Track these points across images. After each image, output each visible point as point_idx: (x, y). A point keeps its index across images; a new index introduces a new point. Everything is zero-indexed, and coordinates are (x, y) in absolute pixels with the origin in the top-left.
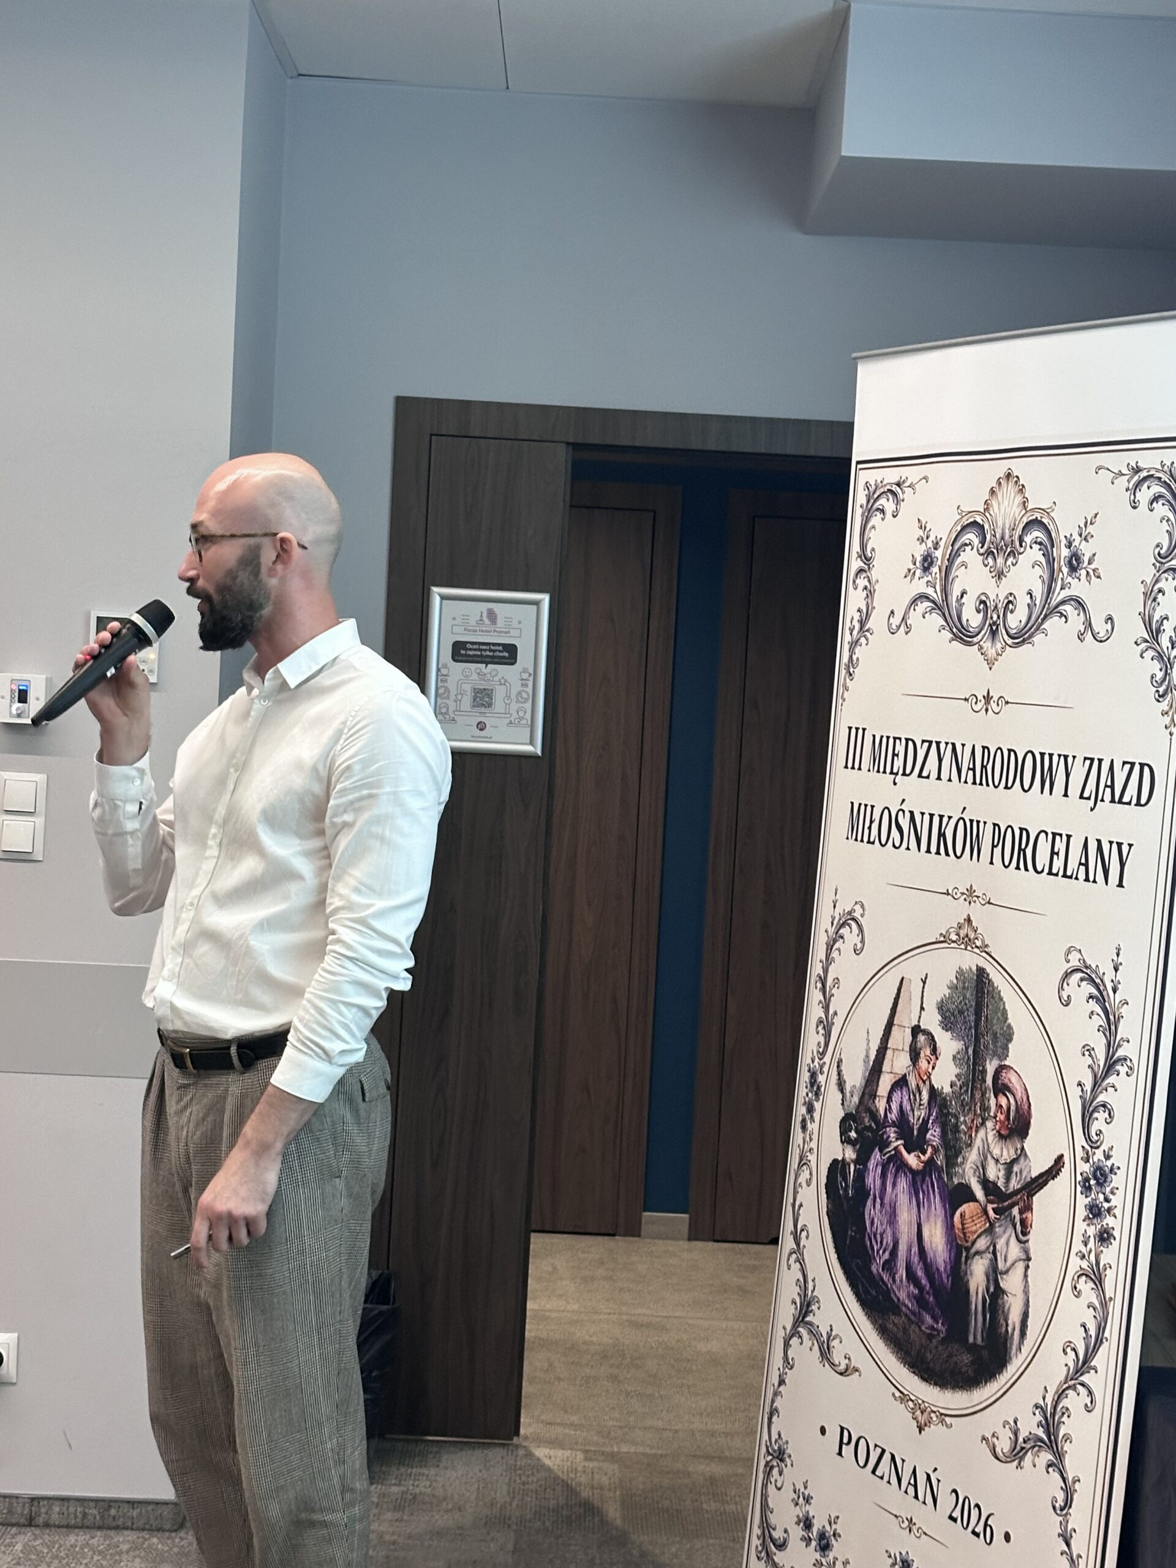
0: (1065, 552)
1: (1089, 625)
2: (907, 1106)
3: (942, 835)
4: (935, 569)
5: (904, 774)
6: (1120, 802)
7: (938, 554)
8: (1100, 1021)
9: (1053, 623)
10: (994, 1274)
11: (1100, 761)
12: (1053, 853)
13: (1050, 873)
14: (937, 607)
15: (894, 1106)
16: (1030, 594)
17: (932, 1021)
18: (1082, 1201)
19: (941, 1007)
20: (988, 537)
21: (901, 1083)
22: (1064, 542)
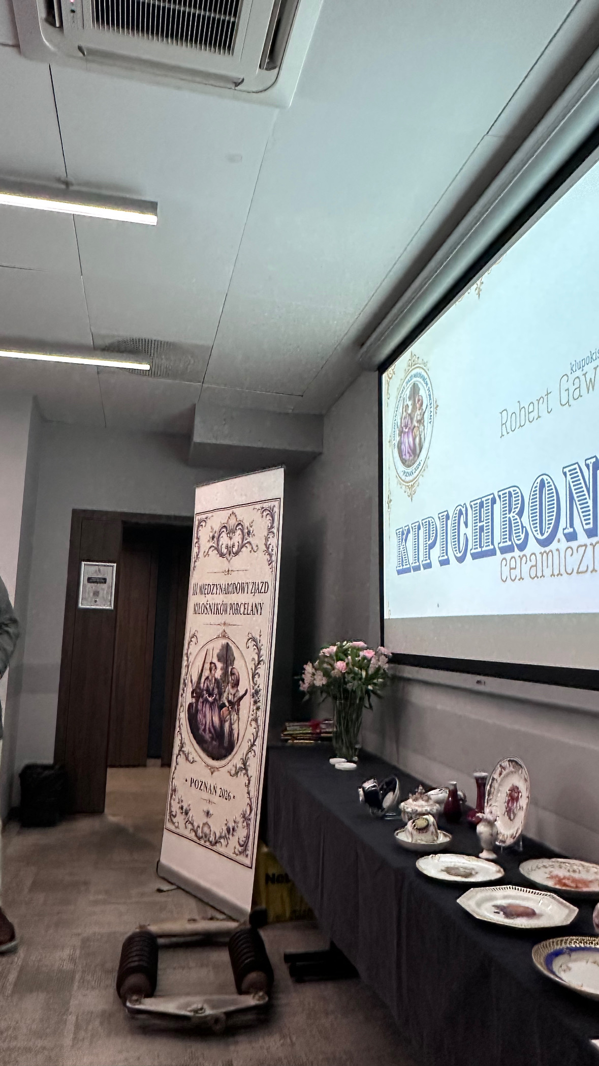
0: (246, 531)
1: (252, 548)
2: (209, 684)
3: (217, 609)
4: (215, 539)
5: (208, 594)
6: (260, 592)
7: (216, 535)
8: (256, 651)
9: (244, 549)
10: (231, 725)
11: (256, 583)
12: (244, 609)
13: (244, 614)
14: (216, 549)
15: (206, 685)
16: (238, 542)
17: (215, 660)
18: (253, 700)
19: (218, 656)
20: (228, 529)
21: (207, 678)
22: (246, 528)
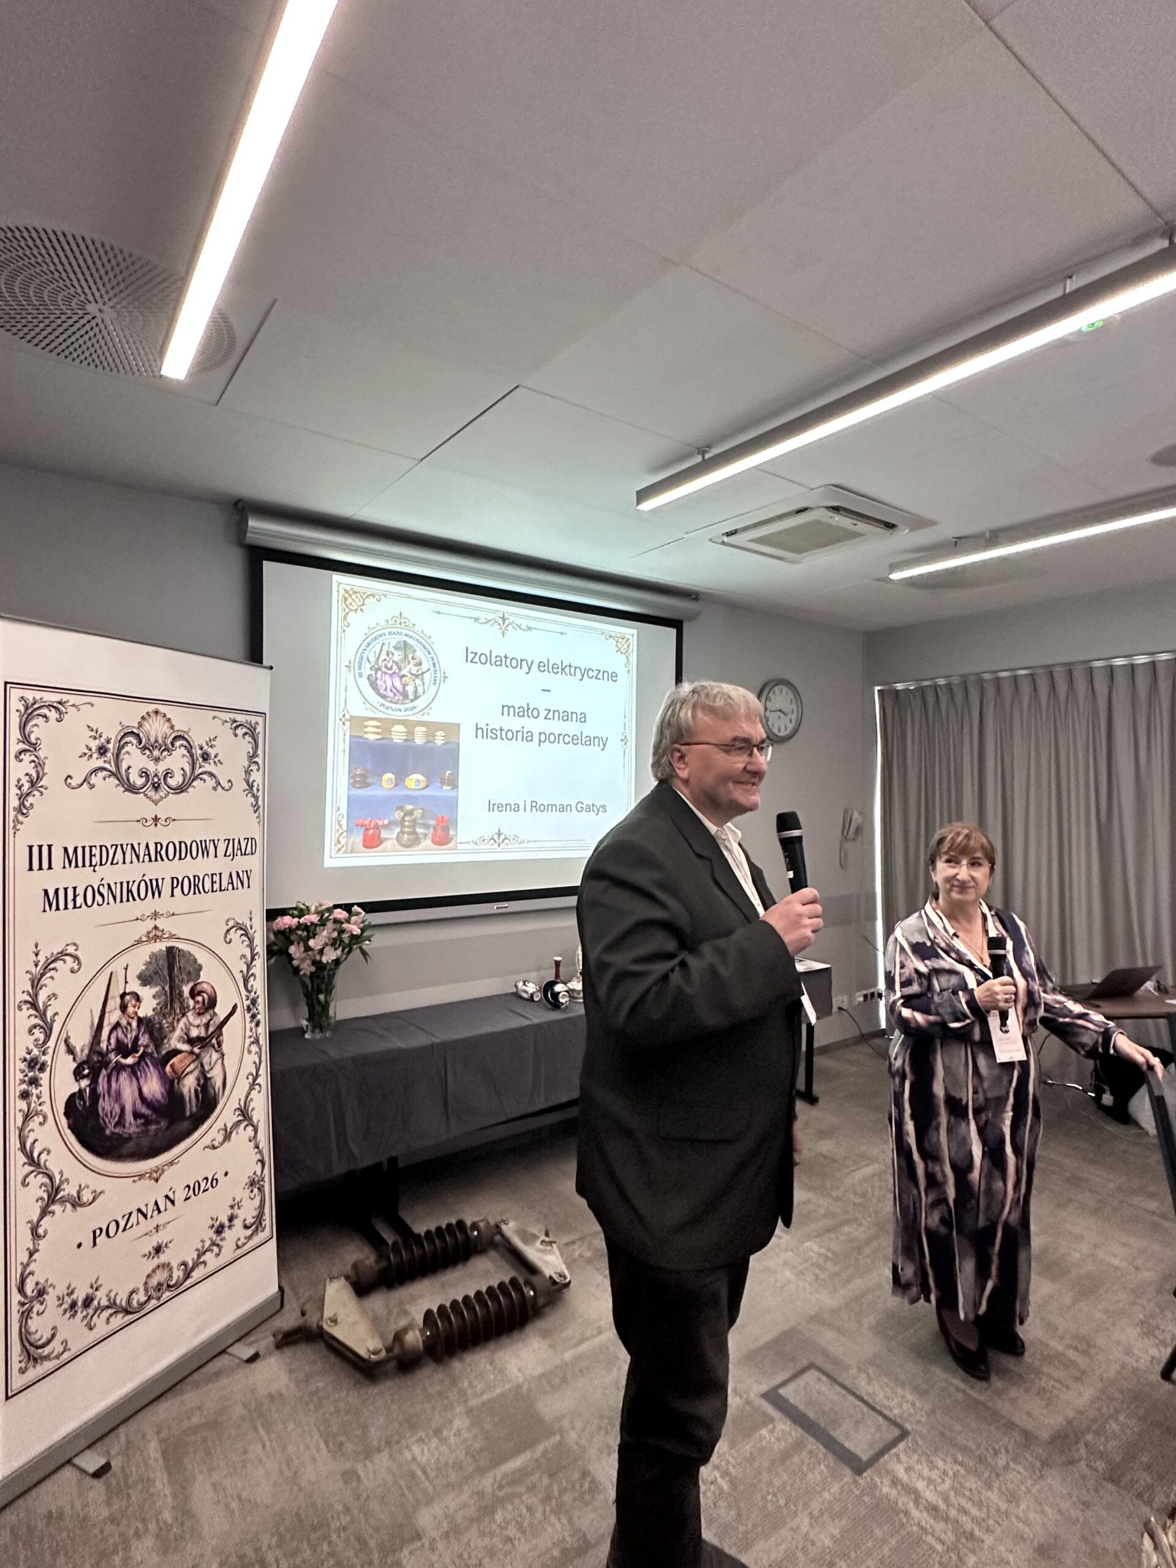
0: (199, 752)
1: (218, 783)
2: (121, 1035)
3: (129, 891)
4: (109, 754)
5: (101, 864)
7: (110, 746)
8: (247, 943)
9: (198, 783)
11: (233, 840)
12: (213, 883)
13: (212, 891)
14: (112, 774)
15: (113, 1040)
16: (182, 769)
19: (140, 977)
20: (144, 741)
21: (116, 1026)
22: (198, 747)
